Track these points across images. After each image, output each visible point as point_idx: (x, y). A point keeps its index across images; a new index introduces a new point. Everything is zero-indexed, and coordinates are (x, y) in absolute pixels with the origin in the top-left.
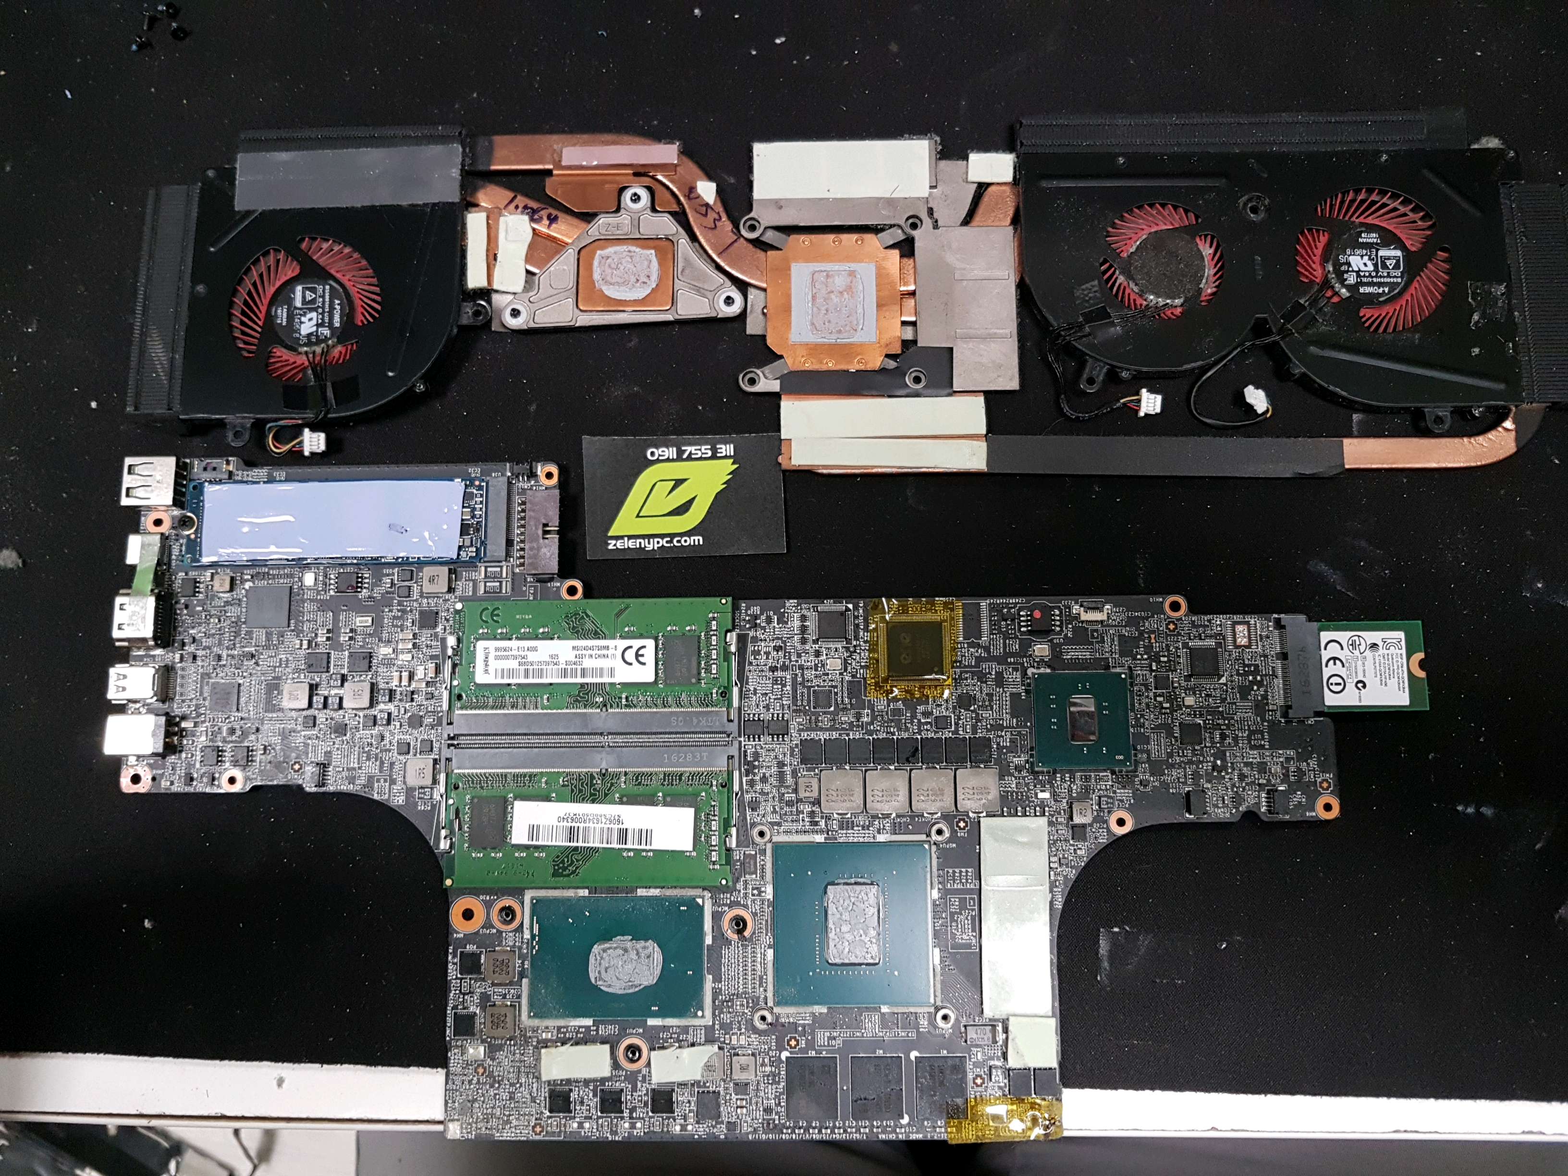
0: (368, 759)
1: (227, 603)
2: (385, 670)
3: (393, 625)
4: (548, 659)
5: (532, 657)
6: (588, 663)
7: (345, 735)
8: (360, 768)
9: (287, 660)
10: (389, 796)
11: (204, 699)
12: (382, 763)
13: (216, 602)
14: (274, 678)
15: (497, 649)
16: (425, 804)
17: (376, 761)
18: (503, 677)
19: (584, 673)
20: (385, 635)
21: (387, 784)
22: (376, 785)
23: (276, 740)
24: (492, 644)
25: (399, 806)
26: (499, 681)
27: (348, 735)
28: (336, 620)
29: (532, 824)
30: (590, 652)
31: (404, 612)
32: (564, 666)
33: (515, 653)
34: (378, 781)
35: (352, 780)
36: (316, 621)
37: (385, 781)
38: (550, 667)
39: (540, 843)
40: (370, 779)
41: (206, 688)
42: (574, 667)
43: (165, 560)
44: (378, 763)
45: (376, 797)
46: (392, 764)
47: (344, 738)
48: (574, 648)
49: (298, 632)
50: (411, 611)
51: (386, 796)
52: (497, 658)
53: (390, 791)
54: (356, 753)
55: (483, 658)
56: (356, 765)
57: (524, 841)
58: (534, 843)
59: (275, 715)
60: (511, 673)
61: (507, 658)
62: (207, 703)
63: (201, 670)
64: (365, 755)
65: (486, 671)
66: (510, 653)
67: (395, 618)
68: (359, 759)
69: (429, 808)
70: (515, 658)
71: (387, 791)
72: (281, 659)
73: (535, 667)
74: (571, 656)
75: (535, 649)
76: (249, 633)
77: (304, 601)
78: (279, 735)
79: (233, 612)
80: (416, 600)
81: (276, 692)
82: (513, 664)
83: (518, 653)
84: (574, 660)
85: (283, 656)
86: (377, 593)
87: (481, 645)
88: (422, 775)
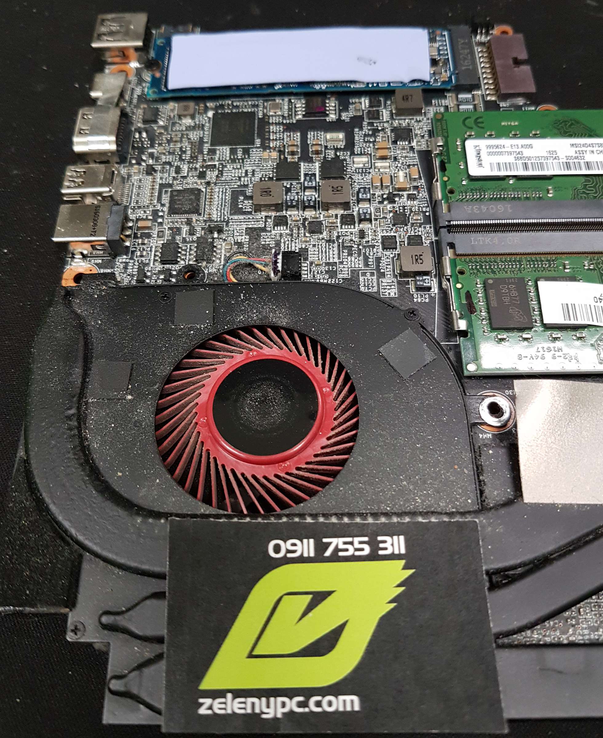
0: (350, 254)
1: (189, 128)
2: (360, 177)
3: (365, 142)
4: (545, 154)
5: (527, 153)
6: (589, 157)
7: (321, 233)
8: (342, 263)
9: (254, 171)
10: (379, 287)
11: (163, 205)
12: (366, 259)
13: (177, 128)
14: (240, 186)
15: (488, 147)
16: (422, 296)
17: (359, 256)
18: (500, 169)
19: (588, 165)
20: (357, 150)
21: (375, 278)
22: (361, 279)
23: (245, 239)
24: (483, 143)
25: (391, 299)
26: (496, 173)
27: (325, 233)
28: (304, 139)
29: (565, 302)
30: (591, 149)
31: (375, 131)
32: (565, 160)
33: (509, 149)
34: (364, 274)
35: (332, 274)
36: (283, 139)
37: (372, 274)
38: (550, 161)
39: (580, 322)
40: (355, 273)
41: (164, 196)
42: (575, 161)
43: (127, 97)
44: (361, 258)
45: (362, 289)
46: (378, 260)
47: (321, 236)
48: (572, 145)
49: (264, 147)
50: (383, 130)
51: (375, 289)
52: (490, 154)
53: (378, 285)
54: (336, 249)
55: (475, 154)
56: (336, 260)
57: (560, 320)
58: (573, 322)
59: (241, 217)
60: (508, 166)
61: (501, 153)
62: (166, 209)
63: (161, 182)
64: (346, 251)
65: (480, 165)
66: (503, 150)
67: (365, 135)
68: (339, 254)
69: (427, 300)
70: (510, 153)
71: (375, 284)
72: (246, 171)
73: (532, 161)
74: (572, 152)
75: (531, 146)
76: (212, 152)
77: (269, 124)
78: (246, 235)
79: (194, 136)
80: (388, 122)
81: (242, 198)
82: (510, 159)
83: (512, 150)
84: (574, 155)
85: (250, 168)
86: (345, 116)
87: (470, 144)
88: (420, 261)
